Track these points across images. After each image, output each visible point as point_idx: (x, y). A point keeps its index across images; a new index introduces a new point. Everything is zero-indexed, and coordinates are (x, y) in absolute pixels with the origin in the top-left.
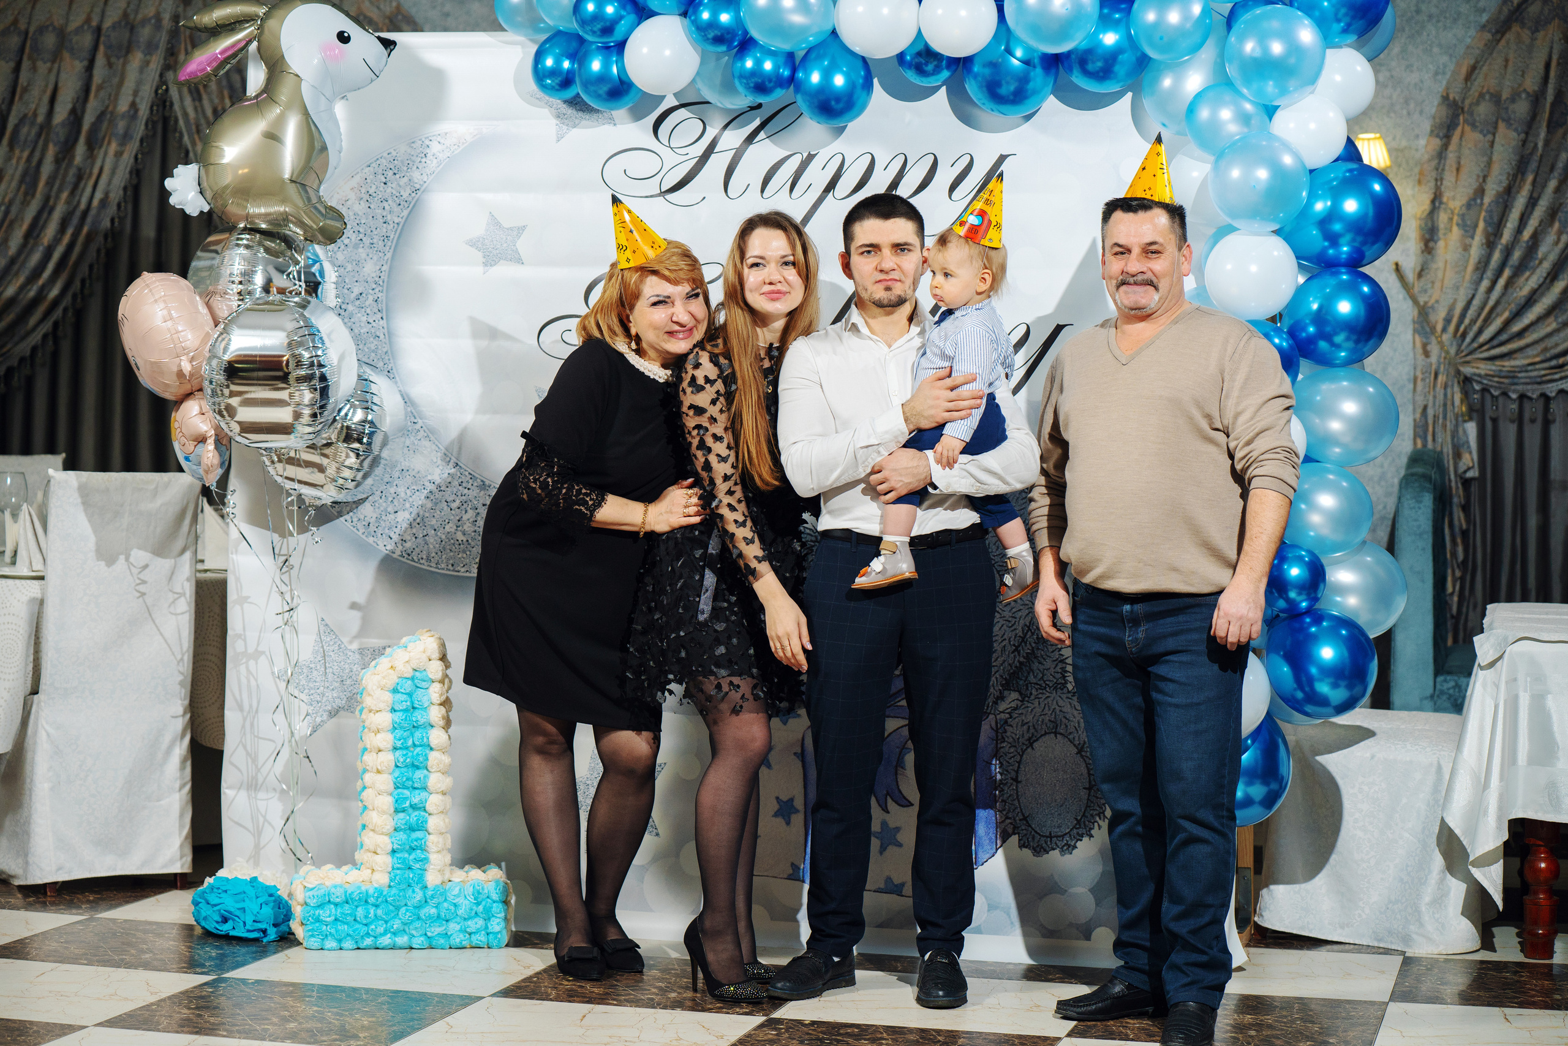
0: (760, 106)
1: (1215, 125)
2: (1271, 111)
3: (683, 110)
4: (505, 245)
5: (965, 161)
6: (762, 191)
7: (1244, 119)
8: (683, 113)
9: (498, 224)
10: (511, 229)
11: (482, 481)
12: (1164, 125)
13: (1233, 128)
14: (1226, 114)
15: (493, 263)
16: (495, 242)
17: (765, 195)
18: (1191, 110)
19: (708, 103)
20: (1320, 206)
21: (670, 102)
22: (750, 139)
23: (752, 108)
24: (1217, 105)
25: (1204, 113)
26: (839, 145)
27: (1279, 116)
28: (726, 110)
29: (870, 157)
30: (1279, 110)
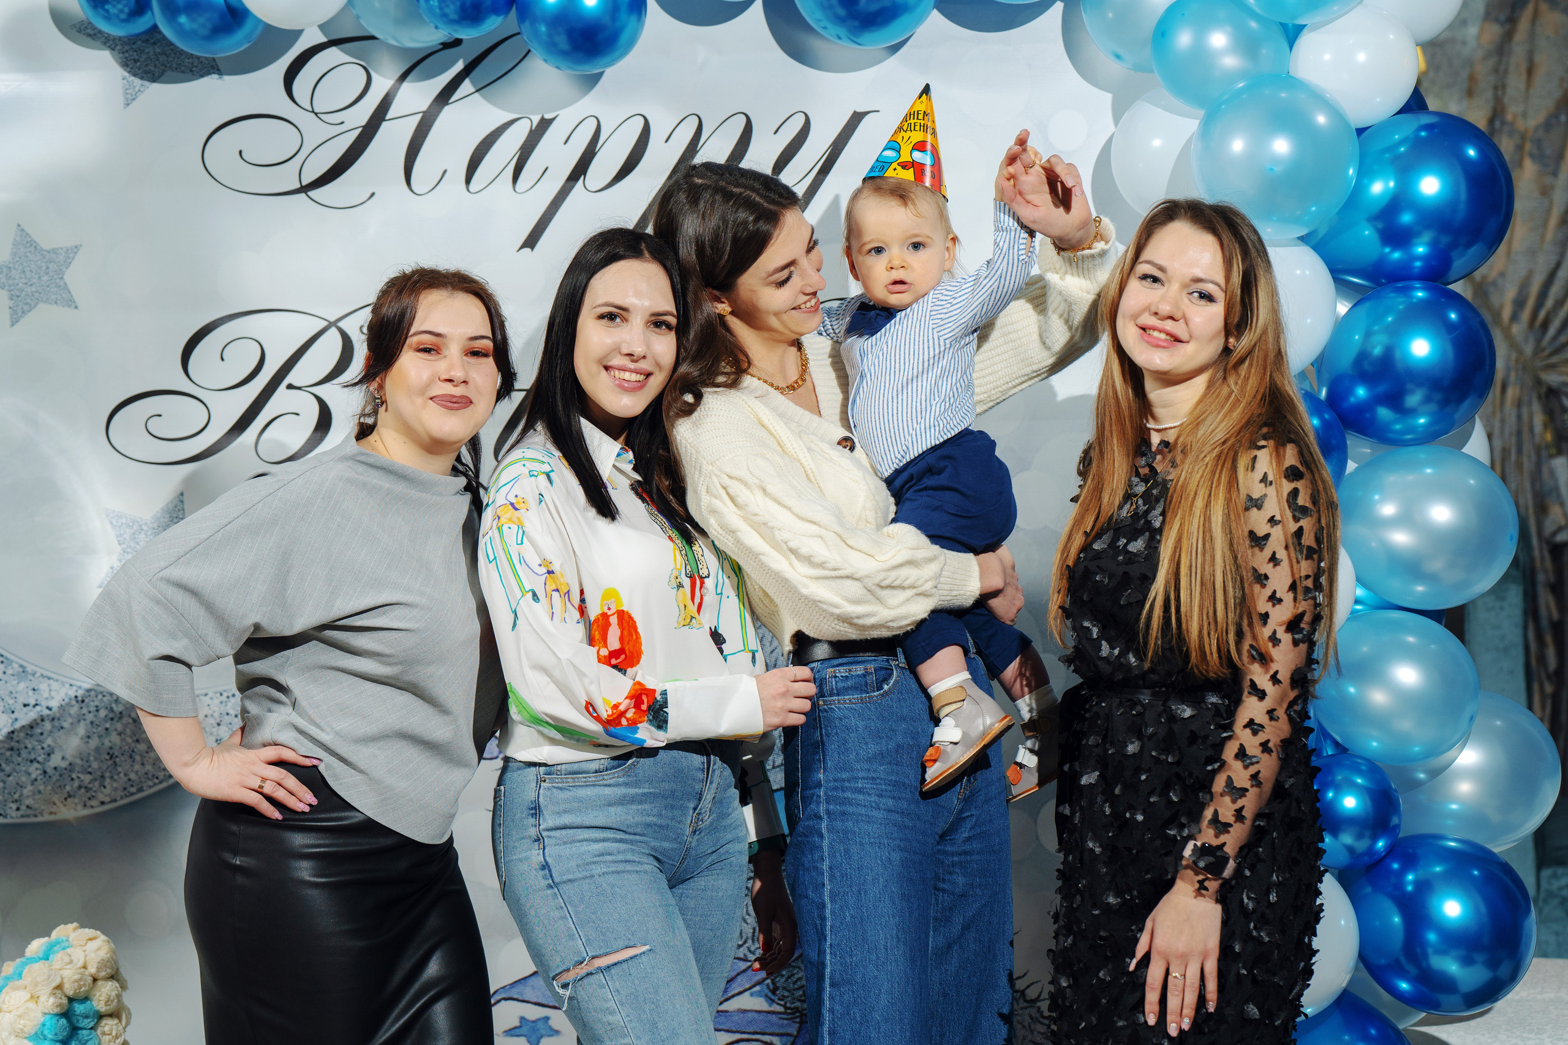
0: (457, 42)
1: (1200, 54)
2: (1292, 34)
3: (333, 51)
4: (46, 278)
5: (797, 123)
6: (468, 180)
7: (1247, 45)
8: (334, 55)
9: (32, 244)
10: (54, 251)
11: (21, 666)
12: (1118, 57)
13: (1230, 62)
14: (1218, 40)
15: (26, 308)
16: (28, 274)
17: (473, 186)
18: (1162, 31)
19: (373, 38)
20: (1379, 188)
21: (312, 37)
22: (445, 96)
23: (446, 46)
24: (1203, 25)
25: (1184, 39)
26: (589, 105)
27: (1306, 41)
28: (404, 52)
29: (642, 121)
30: (1305, 30)
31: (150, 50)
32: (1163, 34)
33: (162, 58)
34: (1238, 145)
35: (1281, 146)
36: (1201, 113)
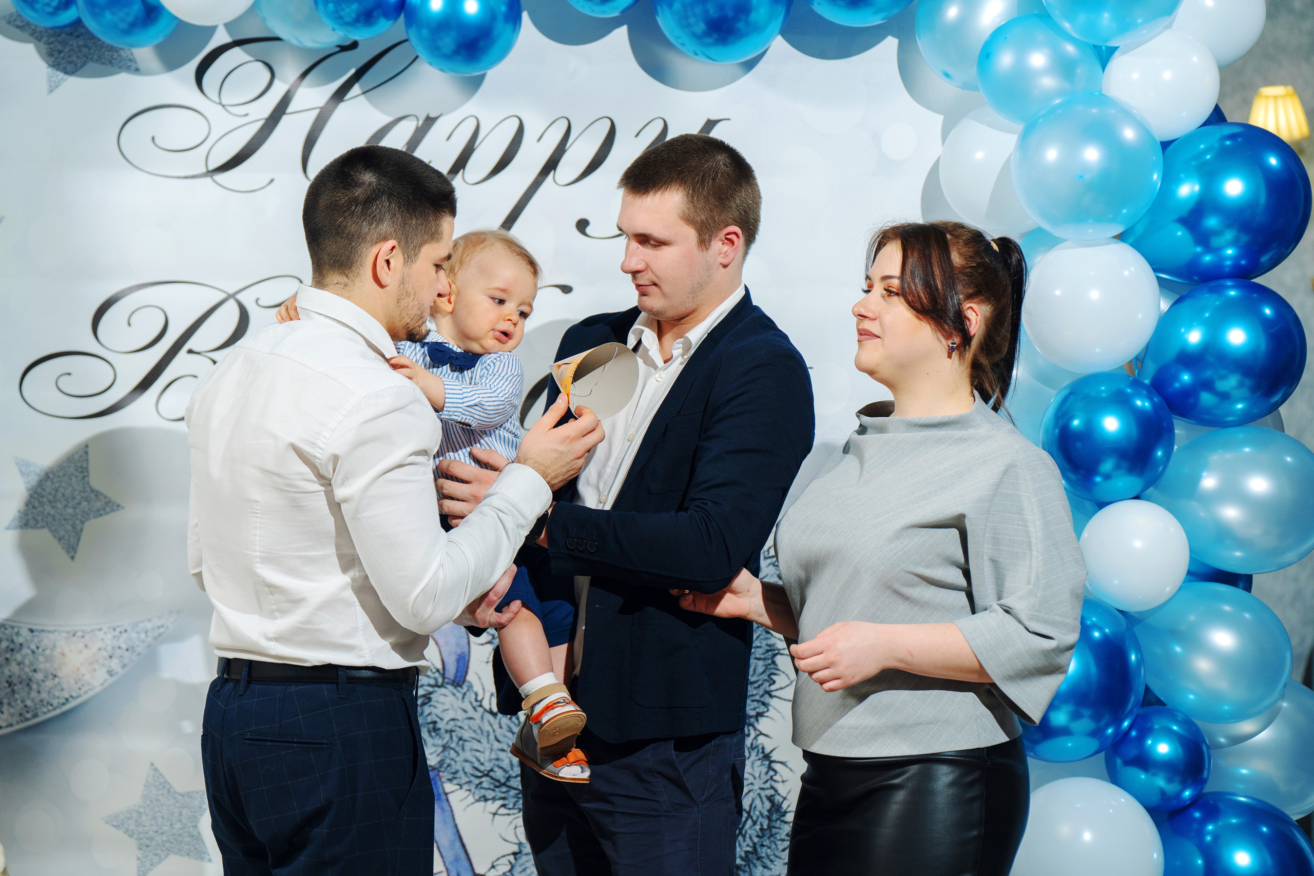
0: (354, 45)
2: (1104, 56)
3: (239, 50)
5: (657, 128)
7: (1065, 67)
8: (238, 54)
12: (947, 75)
13: (1047, 81)
14: (1038, 59)
18: (986, 54)
19: (278, 39)
20: (1187, 190)
21: (221, 37)
22: (340, 94)
23: (343, 48)
24: (1028, 45)
25: (1005, 60)
26: (471, 105)
27: (1117, 63)
28: (304, 51)
29: (517, 123)
30: (1117, 53)
31: (74, 43)
32: (988, 56)
33: (85, 50)
34: (1052, 154)
35: (1092, 155)
36: (1020, 127)
